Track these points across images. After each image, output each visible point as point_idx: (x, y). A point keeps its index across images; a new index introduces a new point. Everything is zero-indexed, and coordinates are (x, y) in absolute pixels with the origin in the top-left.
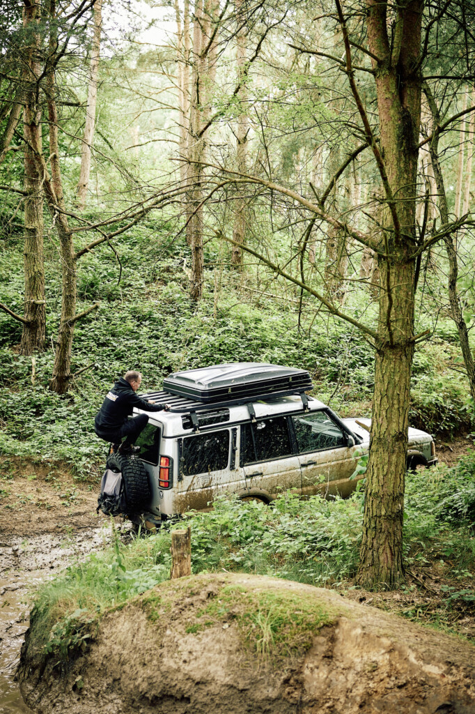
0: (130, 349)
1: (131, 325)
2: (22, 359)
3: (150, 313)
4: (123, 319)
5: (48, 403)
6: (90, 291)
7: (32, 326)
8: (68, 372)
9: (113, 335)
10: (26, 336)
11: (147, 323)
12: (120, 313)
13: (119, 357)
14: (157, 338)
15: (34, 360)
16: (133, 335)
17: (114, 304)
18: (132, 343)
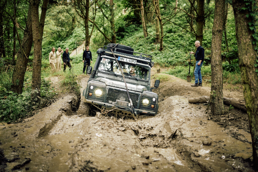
0: (176, 42)
1: (177, 37)
2: (155, 45)
3: (182, 35)
4: (176, 37)
5: (158, 53)
6: (170, 31)
7: (157, 39)
8: (162, 47)
9: (174, 40)
10: (156, 41)
11: (181, 37)
12: (175, 35)
13: (174, 44)
14: (182, 40)
15: (156, 45)
16: (178, 39)
17: (175, 33)
18: (177, 41)
